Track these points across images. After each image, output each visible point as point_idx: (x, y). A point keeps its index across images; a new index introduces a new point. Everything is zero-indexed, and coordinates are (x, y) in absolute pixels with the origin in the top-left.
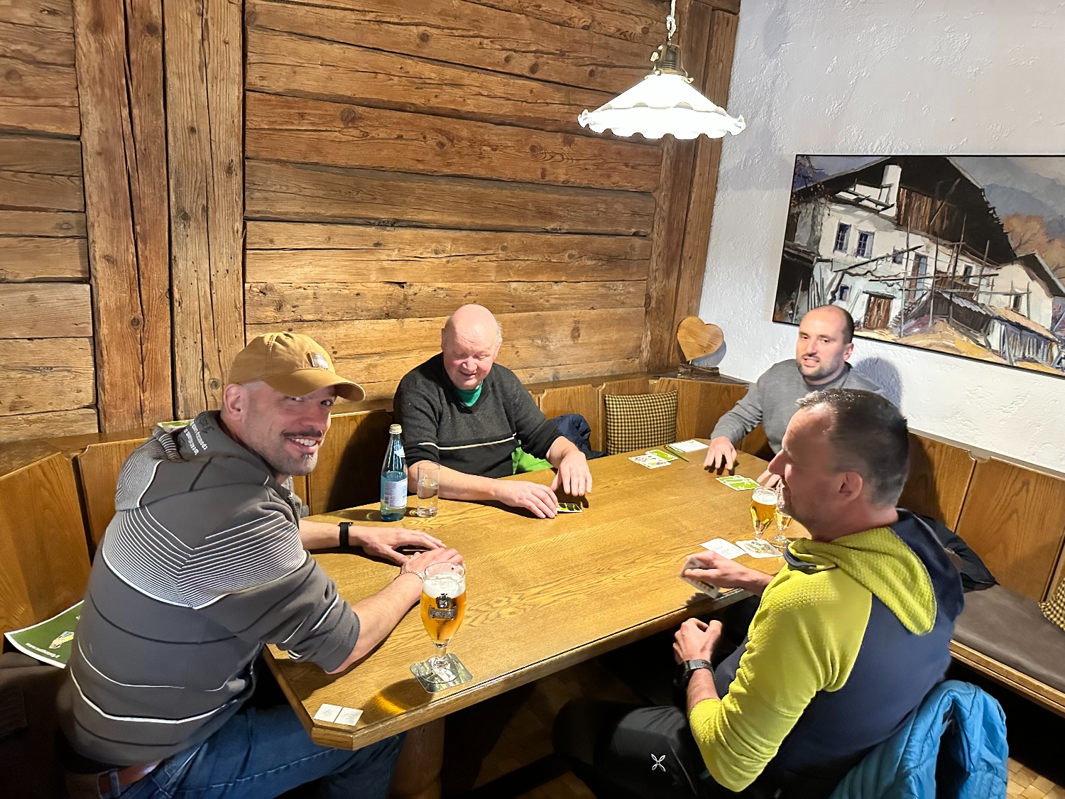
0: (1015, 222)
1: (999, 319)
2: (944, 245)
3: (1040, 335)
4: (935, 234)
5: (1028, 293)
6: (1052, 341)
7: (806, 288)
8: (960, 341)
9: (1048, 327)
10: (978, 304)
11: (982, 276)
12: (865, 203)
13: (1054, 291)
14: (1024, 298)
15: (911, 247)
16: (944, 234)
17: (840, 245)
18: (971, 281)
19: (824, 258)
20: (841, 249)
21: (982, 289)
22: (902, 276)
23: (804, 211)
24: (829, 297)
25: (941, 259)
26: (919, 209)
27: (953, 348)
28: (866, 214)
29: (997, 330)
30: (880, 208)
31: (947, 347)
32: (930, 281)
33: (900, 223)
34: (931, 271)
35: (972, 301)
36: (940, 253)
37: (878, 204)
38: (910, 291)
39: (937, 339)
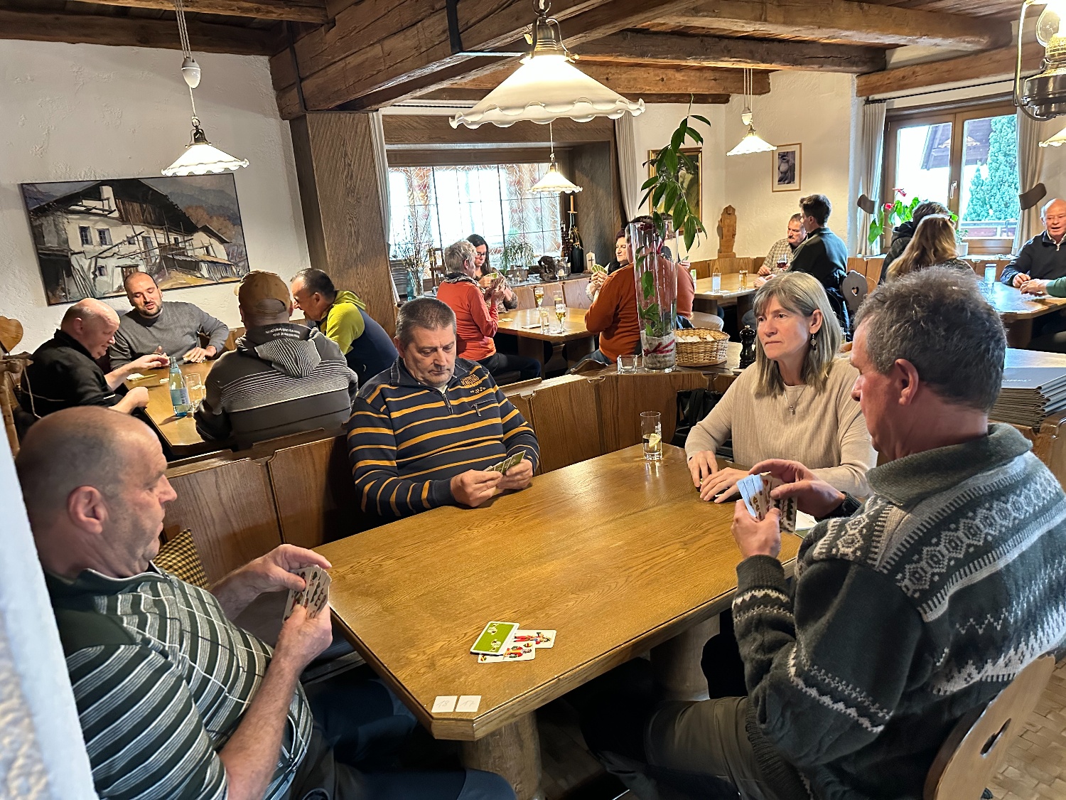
0: (190, 210)
1: (202, 261)
2: (157, 229)
3: (225, 264)
4: (149, 223)
5: (211, 245)
6: (231, 265)
7: (70, 274)
8: (189, 279)
9: (227, 259)
10: (188, 257)
11: (185, 242)
12: (94, 211)
13: (222, 241)
14: (210, 247)
15: (137, 233)
16: (156, 223)
17: (85, 240)
18: (180, 245)
19: (76, 251)
20: (87, 243)
21: (187, 248)
22: (139, 251)
23: (45, 223)
24: (92, 276)
25: (159, 237)
26: (133, 210)
27: (185, 284)
28: (97, 218)
29: (204, 267)
30: (106, 213)
31: (182, 284)
32: (157, 250)
33: (124, 220)
34: (155, 245)
35: (185, 255)
36: (157, 234)
37: (103, 210)
38: (147, 259)
39: (174, 281)
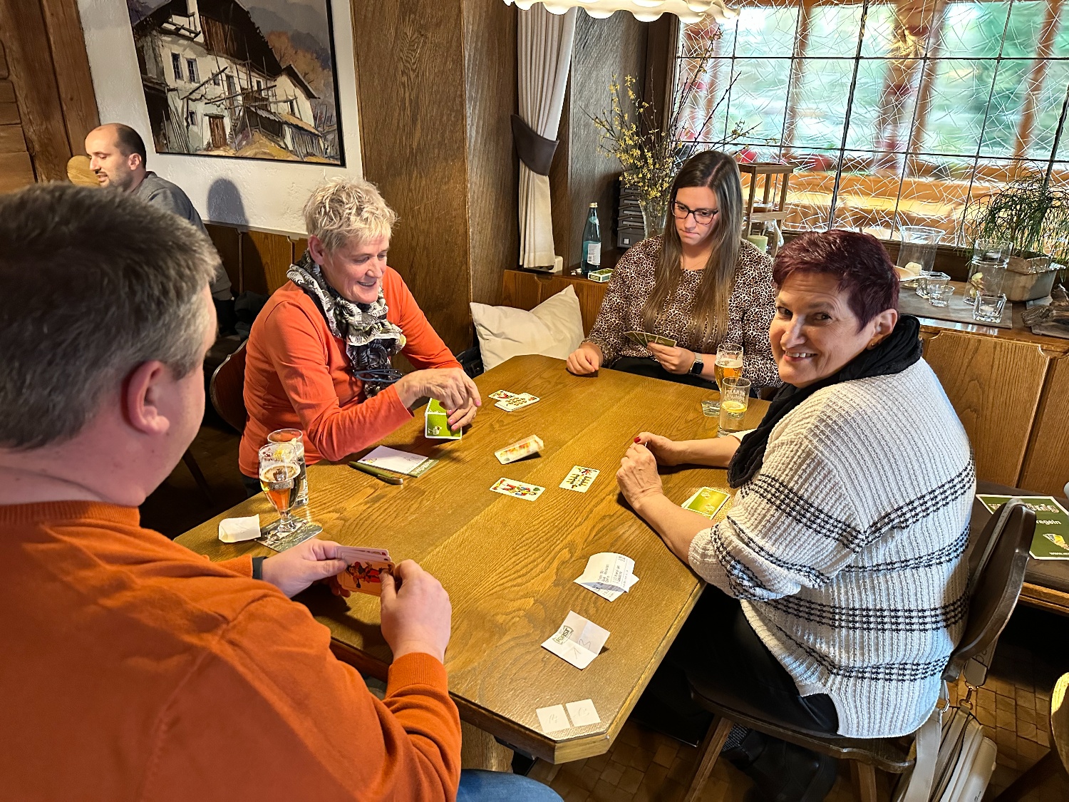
0: (273, 37)
1: (286, 123)
2: (240, 64)
3: (311, 132)
4: (231, 55)
5: (296, 98)
6: (318, 136)
7: (168, 118)
8: (270, 147)
9: (313, 125)
10: (272, 113)
11: (268, 89)
12: (182, 32)
13: (309, 96)
14: (294, 102)
15: (221, 69)
16: (237, 55)
17: (178, 75)
18: (263, 94)
19: (171, 87)
20: (179, 77)
21: (271, 100)
22: (223, 96)
23: (145, 44)
24: (185, 124)
25: (242, 79)
26: (216, 33)
27: (269, 154)
28: (185, 42)
29: (288, 132)
30: (193, 35)
31: (265, 153)
32: (240, 98)
33: (209, 48)
34: (238, 89)
35: (268, 111)
36: (240, 72)
37: (191, 32)
38: (231, 109)
39: (257, 148)
